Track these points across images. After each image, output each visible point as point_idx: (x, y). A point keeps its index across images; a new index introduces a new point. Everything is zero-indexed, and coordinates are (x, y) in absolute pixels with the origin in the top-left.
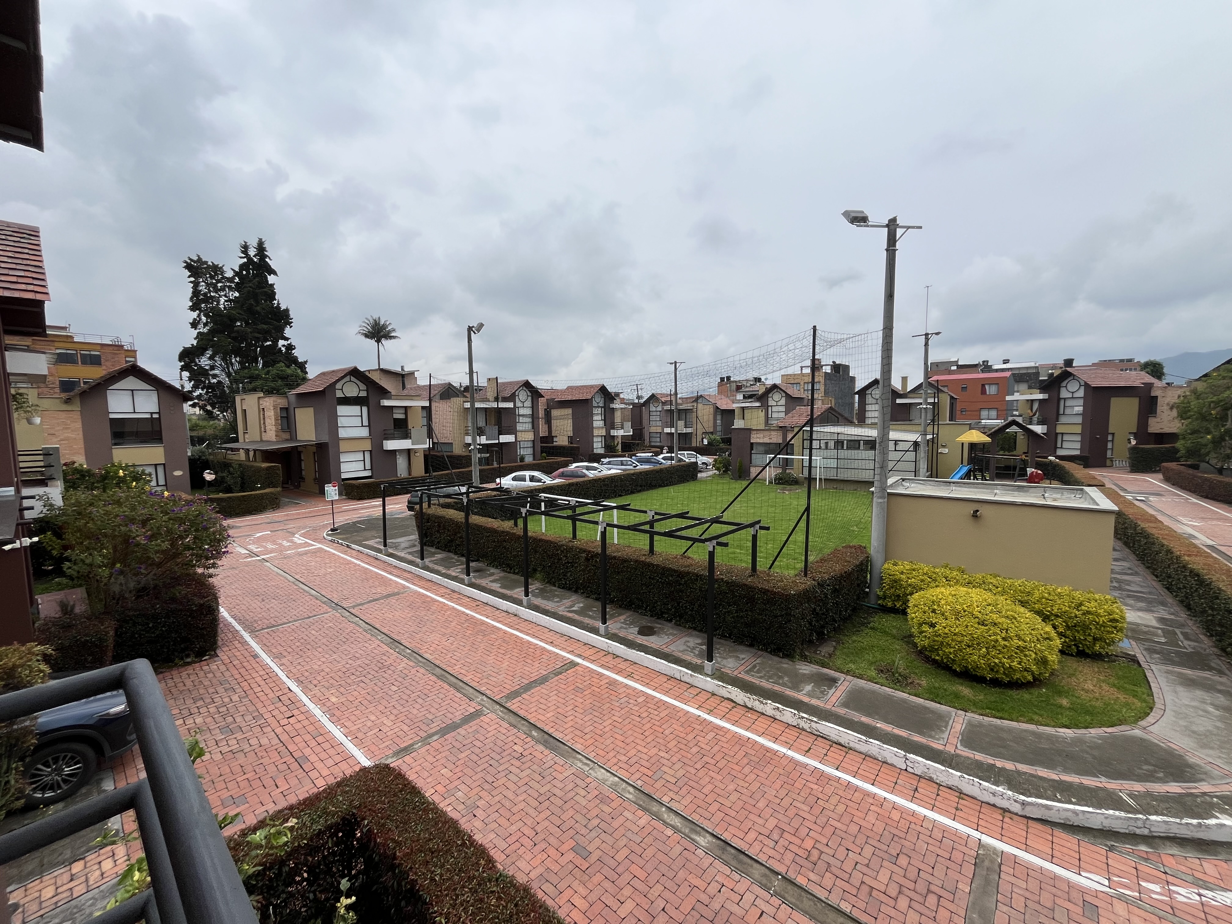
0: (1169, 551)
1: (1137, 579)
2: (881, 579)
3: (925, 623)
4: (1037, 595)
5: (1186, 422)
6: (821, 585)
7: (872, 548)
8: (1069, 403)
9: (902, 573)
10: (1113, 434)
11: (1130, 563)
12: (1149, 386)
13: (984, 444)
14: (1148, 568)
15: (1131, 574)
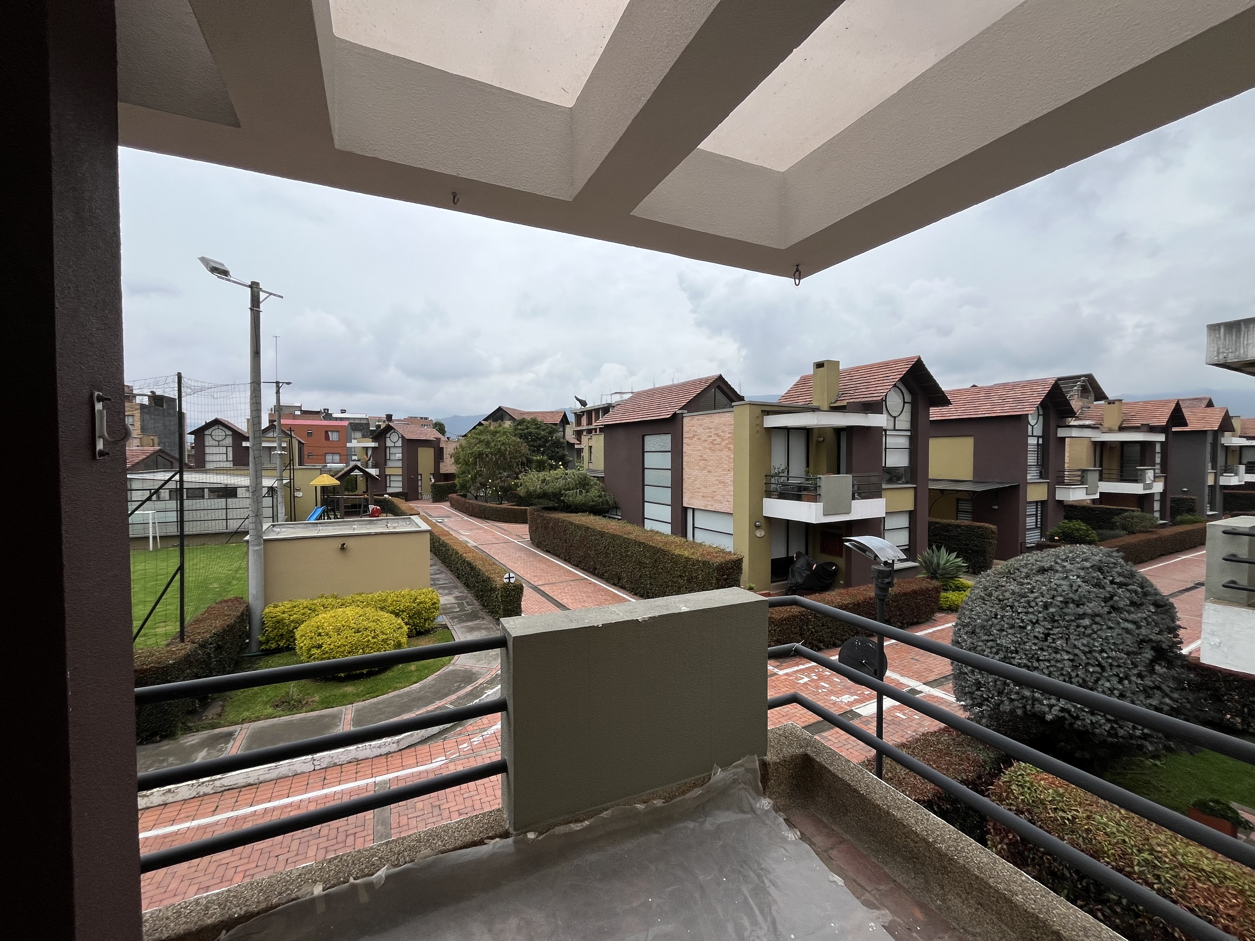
0: (457, 553)
1: (443, 576)
2: (263, 623)
3: (313, 647)
4: (390, 601)
5: (459, 466)
6: (202, 646)
7: (250, 597)
8: (393, 450)
9: (284, 613)
10: (421, 475)
11: (439, 566)
12: (438, 440)
13: (334, 487)
14: (447, 567)
15: (439, 574)
